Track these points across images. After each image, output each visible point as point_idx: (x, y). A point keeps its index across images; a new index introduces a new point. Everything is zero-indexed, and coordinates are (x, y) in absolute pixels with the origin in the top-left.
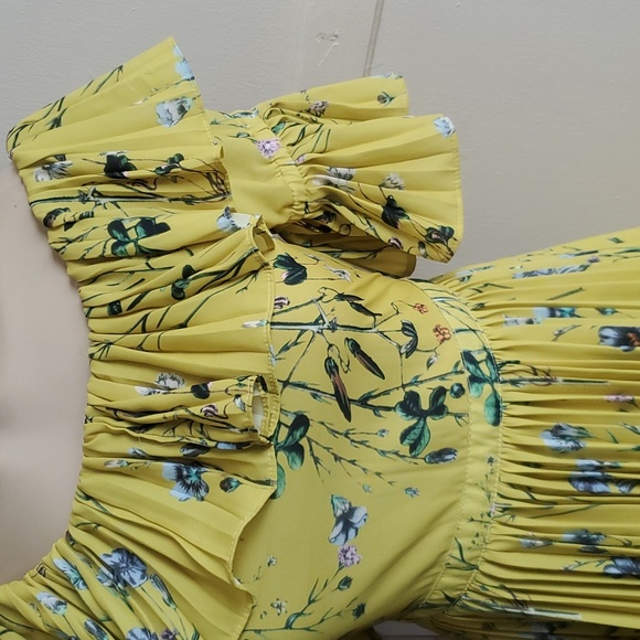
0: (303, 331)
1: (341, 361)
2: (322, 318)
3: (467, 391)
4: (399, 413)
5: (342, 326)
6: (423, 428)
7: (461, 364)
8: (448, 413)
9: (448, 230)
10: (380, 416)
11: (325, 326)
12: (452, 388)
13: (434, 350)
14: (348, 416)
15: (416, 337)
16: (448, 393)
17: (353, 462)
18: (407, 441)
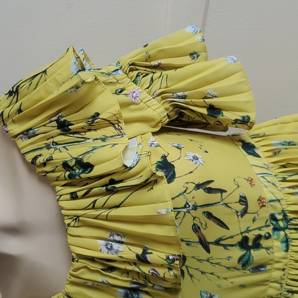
0: (179, 212)
1: (201, 224)
2: (188, 204)
3: (272, 236)
4: (238, 247)
5: (200, 206)
6: (250, 255)
7: (269, 221)
8: (262, 248)
9: (246, 118)
10: (228, 249)
11: (190, 208)
12: (265, 234)
13: (257, 213)
14: (208, 251)
15: (247, 205)
16: (263, 237)
17: (212, 274)
18: (241, 262)
